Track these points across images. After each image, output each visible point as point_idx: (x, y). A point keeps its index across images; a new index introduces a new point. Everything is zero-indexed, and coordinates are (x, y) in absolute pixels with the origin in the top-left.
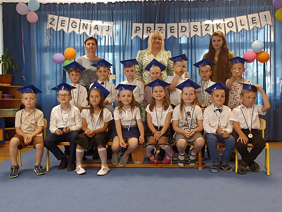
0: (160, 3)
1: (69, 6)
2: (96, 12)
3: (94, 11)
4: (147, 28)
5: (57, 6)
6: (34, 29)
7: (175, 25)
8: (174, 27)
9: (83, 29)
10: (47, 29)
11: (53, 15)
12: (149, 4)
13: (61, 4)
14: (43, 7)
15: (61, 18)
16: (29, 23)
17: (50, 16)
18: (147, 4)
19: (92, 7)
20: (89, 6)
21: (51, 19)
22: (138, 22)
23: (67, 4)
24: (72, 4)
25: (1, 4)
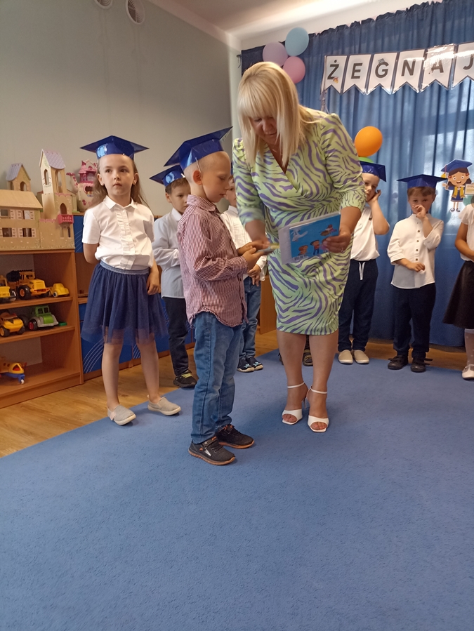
1: (373, 25)
2: (440, 26)
3: (434, 27)
5: (347, 33)
9: (403, 75)
10: (322, 90)
11: (337, 54)
13: (355, 24)
14: (315, 42)
15: (354, 59)
19: (430, 13)
20: (423, 13)
21: (332, 66)
23: (370, 20)
24: (381, 17)
25: (238, 56)
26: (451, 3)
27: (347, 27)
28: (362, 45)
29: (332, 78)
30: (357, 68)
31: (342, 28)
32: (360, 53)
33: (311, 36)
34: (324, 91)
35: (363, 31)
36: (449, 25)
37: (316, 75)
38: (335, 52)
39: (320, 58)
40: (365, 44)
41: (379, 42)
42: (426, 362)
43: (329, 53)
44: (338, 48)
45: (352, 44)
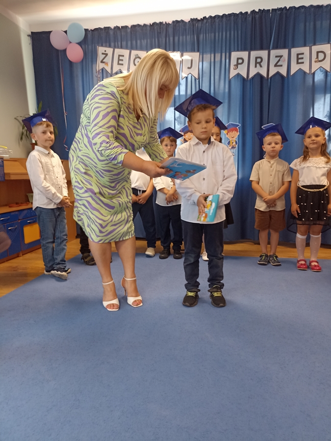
0: (280, 12)
1: (129, 30)
2: (171, 39)
3: (167, 39)
4: (256, 58)
5: (111, 33)
6: (78, 72)
7: (305, 50)
8: (303, 54)
10: (97, 70)
11: (106, 46)
12: (261, 18)
13: (117, 28)
14: (89, 35)
15: (118, 51)
16: (71, 62)
17: (101, 50)
18: (257, 16)
19: (165, 30)
20: (160, 28)
21: (103, 54)
22: (240, 48)
23: (126, 27)
24: (133, 26)
25: (29, 36)
26: (177, 25)
27: (111, 29)
28: (123, 43)
29: (104, 62)
30: (121, 58)
31: (107, 29)
32: (121, 48)
33: (86, 30)
34: (99, 70)
35: (122, 34)
36: (176, 38)
37: (92, 59)
38: (104, 44)
39: (94, 47)
40: (125, 43)
41: (134, 42)
42: (181, 252)
43: (100, 44)
44: (106, 42)
45: (115, 40)
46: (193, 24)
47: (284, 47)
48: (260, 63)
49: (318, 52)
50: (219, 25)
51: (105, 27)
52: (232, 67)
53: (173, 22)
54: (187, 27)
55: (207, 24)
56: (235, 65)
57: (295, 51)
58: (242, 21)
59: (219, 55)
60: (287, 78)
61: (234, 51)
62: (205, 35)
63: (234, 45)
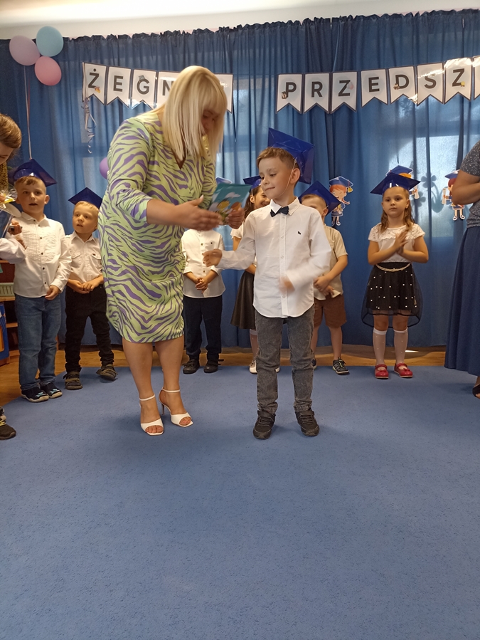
0: (343, 22)
1: (130, 42)
5: (104, 44)
6: (53, 100)
7: (381, 73)
8: (377, 78)
9: (164, 94)
10: (84, 98)
11: (96, 64)
12: (318, 29)
13: (111, 37)
14: (71, 47)
15: (114, 71)
16: (42, 85)
18: (313, 27)
19: (183, 42)
20: (176, 40)
21: (91, 74)
22: (290, 70)
23: (126, 36)
24: (136, 36)
26: (200, 35)
27: (103, 39)
28: (121, 59)
29: (93, 87)
30: (118, 80)
31: (97, 38)
32: (119, 66)
33: (66, 39)
34: (86, 99)
35: (120, 46)
37: (75, 81)
38: (93, 61)
39: (77, 64)
40: (124, 59)
41: (138, 59)
42: (219, 362)
43: (87, 60)
44: (96, 58)
45: (110, 56)
46: (223, 35)
47: (351, 69)
48: (318, 91)
49: (397, 77)
50: (260, 37)
51: (93, 36)
52: (280, 95)
53: (195, 31)
54: (215, 40)
55: (244, 36)
56: (283, 93)
57: (366, 75)
58: (292, 33)
59: (261, 79)
60: (356, 112)
61: (282, 73)
62: (240, 51)
63: (282, 66)
